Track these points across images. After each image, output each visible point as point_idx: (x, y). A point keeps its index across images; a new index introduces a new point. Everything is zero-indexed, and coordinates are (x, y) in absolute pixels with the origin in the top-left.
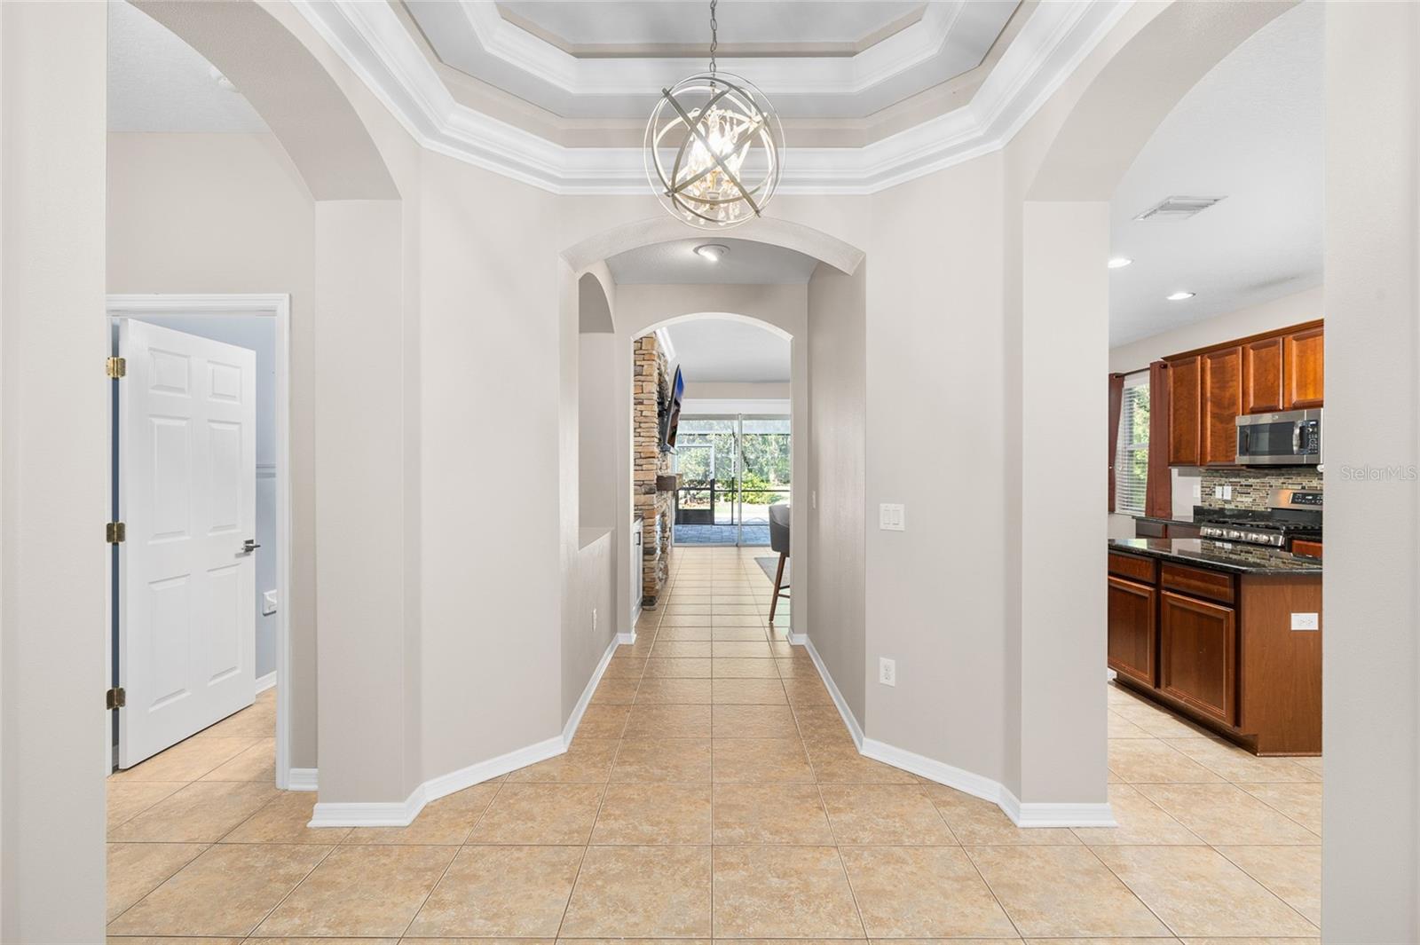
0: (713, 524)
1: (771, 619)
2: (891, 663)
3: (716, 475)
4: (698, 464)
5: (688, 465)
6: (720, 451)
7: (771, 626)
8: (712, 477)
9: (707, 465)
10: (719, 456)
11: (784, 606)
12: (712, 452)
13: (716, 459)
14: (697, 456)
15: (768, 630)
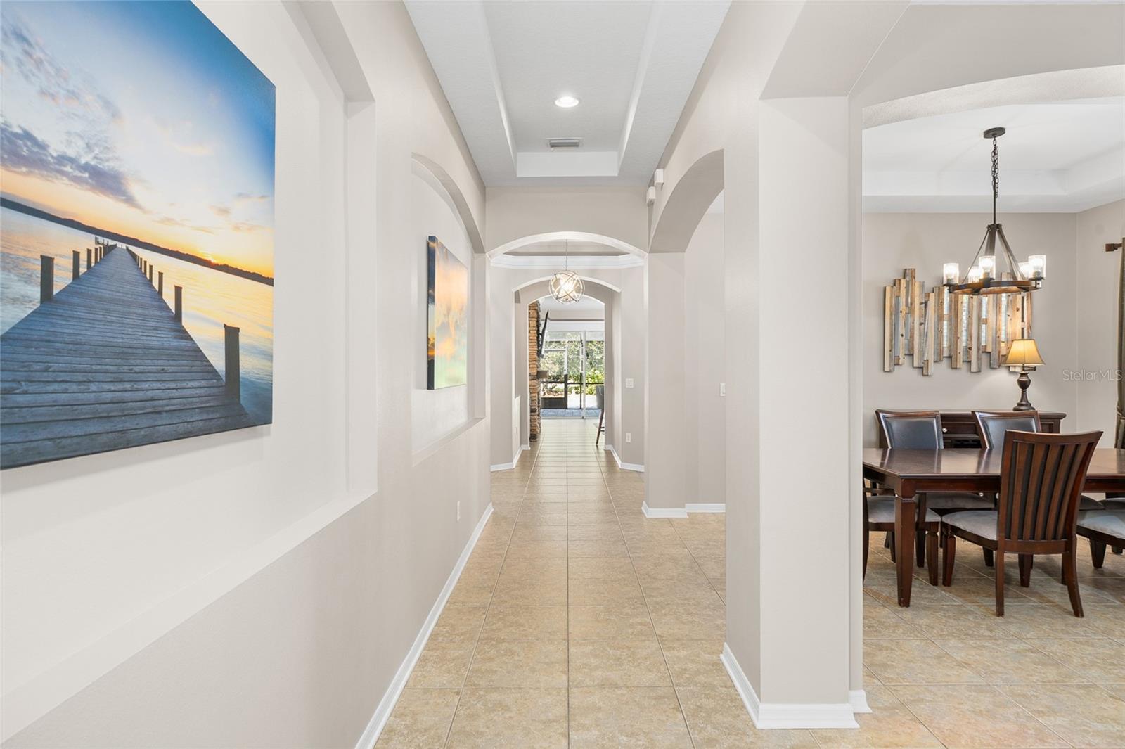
0: (567, 408)
1: (597, 443)
2: (630, 434)
3: (568, 372)
4: (554, 363)
5: (546, 364)
6: (572, 353)
7: (597, 446)
8: (565, 373)
9: (561, 363)
10: (571, 357)
11: (602, 436)
12: (565, 354)
13: (569, 359)
14: (553, 357)
15: (595, 448)
